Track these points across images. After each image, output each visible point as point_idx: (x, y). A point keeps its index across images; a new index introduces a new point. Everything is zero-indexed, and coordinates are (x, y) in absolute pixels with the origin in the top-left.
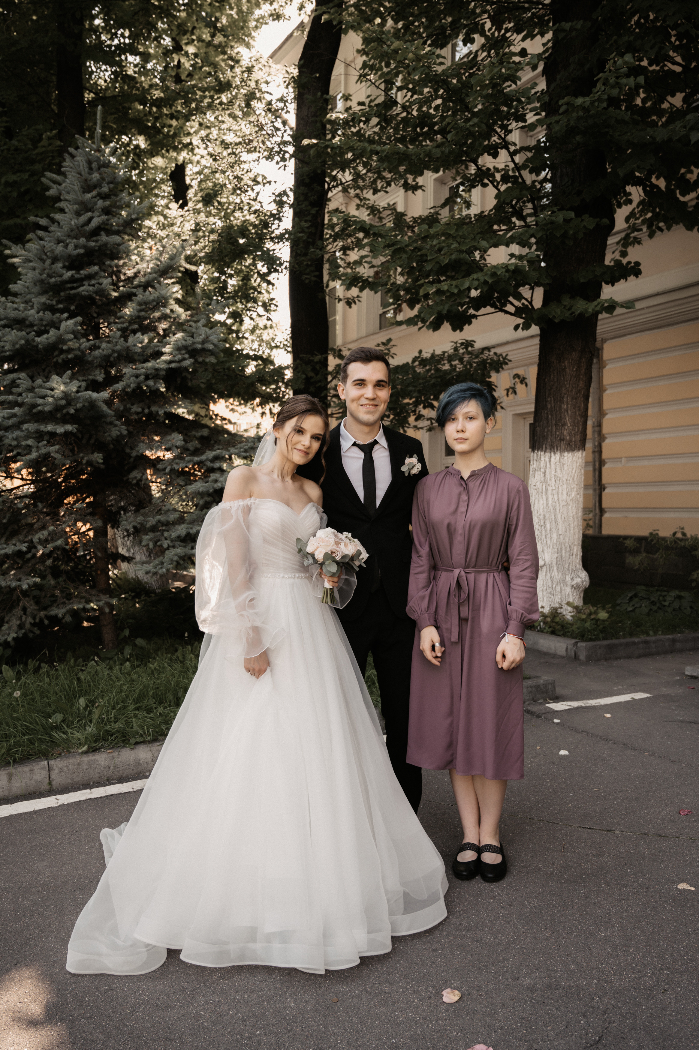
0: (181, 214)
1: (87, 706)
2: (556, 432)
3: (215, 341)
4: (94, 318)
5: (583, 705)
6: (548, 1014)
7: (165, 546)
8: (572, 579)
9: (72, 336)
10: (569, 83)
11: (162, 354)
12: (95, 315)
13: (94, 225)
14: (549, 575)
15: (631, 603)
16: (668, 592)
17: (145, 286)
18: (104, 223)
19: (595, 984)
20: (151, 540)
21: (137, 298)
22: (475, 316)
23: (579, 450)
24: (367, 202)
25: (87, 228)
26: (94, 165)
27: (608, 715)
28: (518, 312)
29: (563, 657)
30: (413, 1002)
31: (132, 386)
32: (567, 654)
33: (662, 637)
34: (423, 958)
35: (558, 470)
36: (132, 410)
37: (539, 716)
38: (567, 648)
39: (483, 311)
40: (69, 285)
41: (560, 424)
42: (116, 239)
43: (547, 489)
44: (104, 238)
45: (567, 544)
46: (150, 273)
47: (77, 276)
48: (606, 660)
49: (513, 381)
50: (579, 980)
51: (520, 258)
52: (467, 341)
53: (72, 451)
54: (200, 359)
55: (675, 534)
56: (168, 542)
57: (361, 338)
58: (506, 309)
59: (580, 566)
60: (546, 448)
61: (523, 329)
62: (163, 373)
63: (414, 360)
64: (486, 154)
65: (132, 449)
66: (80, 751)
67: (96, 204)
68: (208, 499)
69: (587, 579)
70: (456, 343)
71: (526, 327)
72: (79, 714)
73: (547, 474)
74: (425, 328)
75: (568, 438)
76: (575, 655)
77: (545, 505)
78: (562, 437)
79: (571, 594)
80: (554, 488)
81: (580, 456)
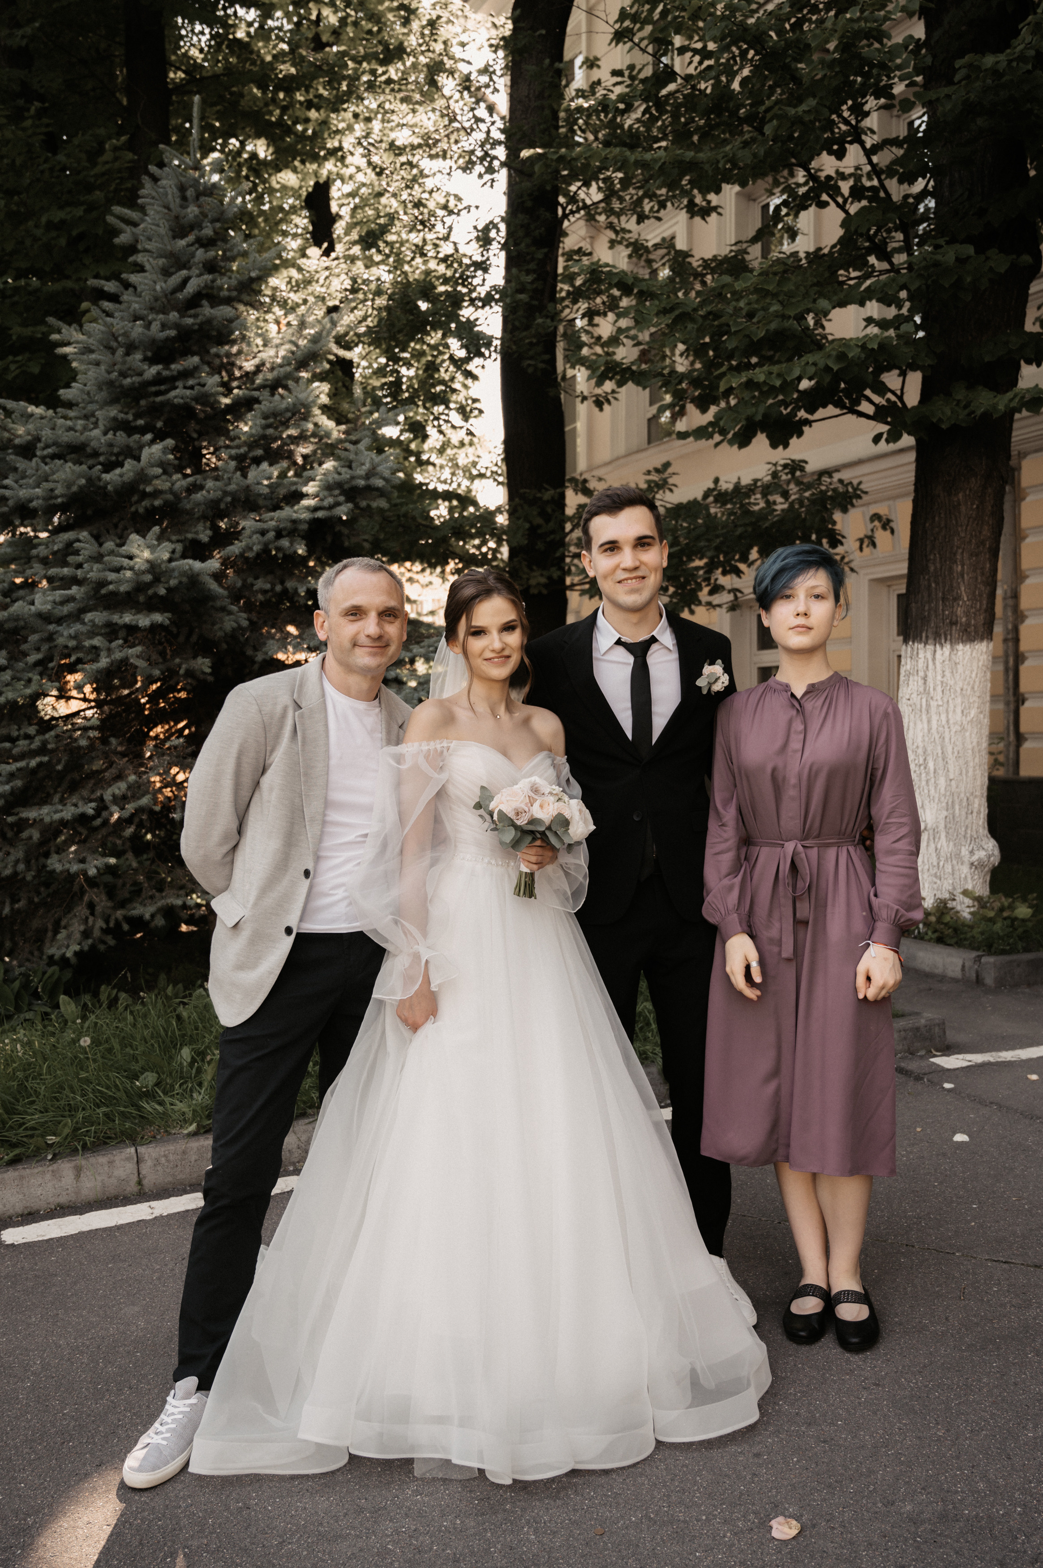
0: (327, 264)
1: (193, 1061)
2: (943, 611)
3: (387, 474)
4: (194, 440)
5: (992, 1060)
6: (943, 1560)
8: (972, 852)
9: (160, 471)
10: (963, 28)
11: (302, 496)
12: (195, 435)
13: (191, 291)
14: (932, 846)
17: (273, 386)
18: (206, 286)
19: (1019, 1514)
21: (262, 406)
22: (808, 423)
23: (982, 639)
25: (180, 296)
26: (190, 193)
27: (1034, 1077)
28: (880, 415)
29: (954, 980)
30: (724, 1536)
31: (255, 548)
32: (964, 975)
34: (739, 1468)
35: (948, 673)
36: (255, 588)
37: (918, 1078)
38: (963, 966)
39: (821, 413)
40: (153, 389)
41: (950, 597)
42: (225, 311)
43: (928, 706)
44: (207, 310)
45: (962, 795)
46: (281, 366)
47: (166, 373)
48: (1029, 985)
49: (870, 526)
50: (993, 1506)
51: (883, 324)
52: (793, 461)
53: (162, 654)
54: (363, 504)
57: (618, 459)
58: (860, 408)
59: (984, 831)
60: (927, 637)
61: (888, 441)
62: (305, 527)
63: (706, 495)
64: (825, 153)
65: (255, 649)
66: (186, 1132)
67: (193, 255)
69: (997, 852)
70: (775, 465)
71: (893, 437)
72: (182, 1072)
73: (930, 680)
74: (725, 444)
75: (964, 620)
76: (977, 976)
77: (926, 730)
78: (954, 619)
79: (969, 877)
80: (940, 703)
81: (985, 650)
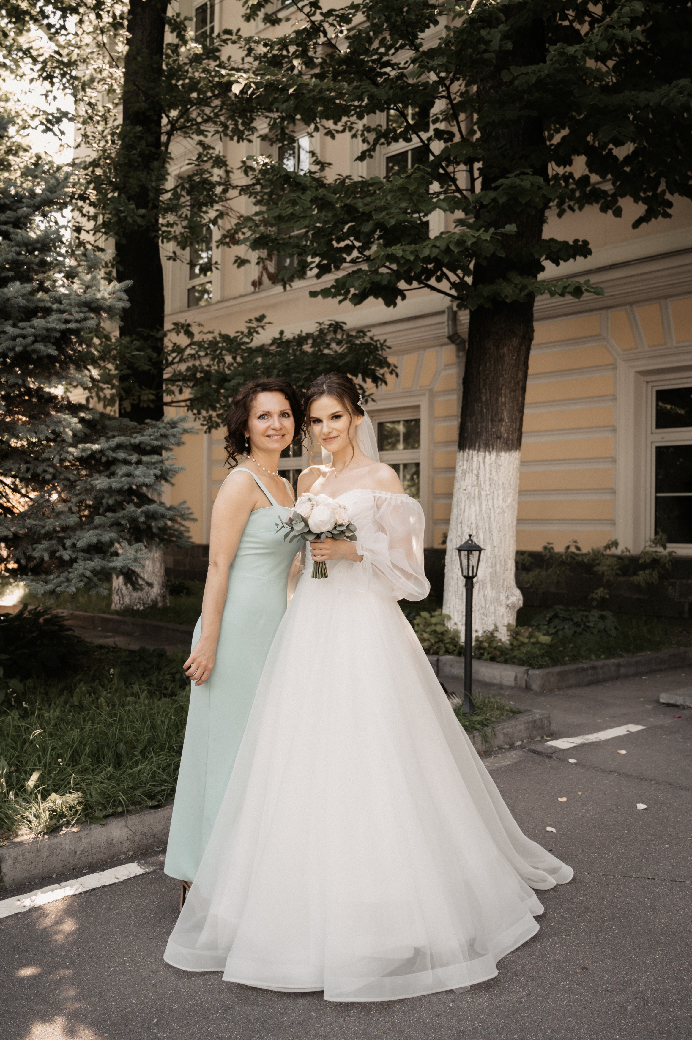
2: (492, 428)
5: (586, 741)
7: (66, 557)
8: (507, 598)
14: (482, 593)
15: (552, 625)
16: (590, 612)
20: (45, 550)
23: (516, 449)
24: (211, 151)
27: (623, 752)
29: (512, 688)
32: (516, 683)
33: (607, 662)
37: (549, 757)
38: (516, 677)
41: (496, 419)
43: (480, 494)
45: (502, 558)
48: (559, 689)
52: (337, 322)
55: (568, 547)
56: (69, 552)
59: (513, 583)
60: (479, 446)
62: (58, 335)
63: (273, 343)
68: (119, 498)
69: (521, 598)
70: (320, 324)
73: (481, 477)
75: (505, 435)
76: (526, 684)
77: (478, 512)
78: (499, 434)
79: (505, 614)
80: (488, 493)
81: (517, 457)
